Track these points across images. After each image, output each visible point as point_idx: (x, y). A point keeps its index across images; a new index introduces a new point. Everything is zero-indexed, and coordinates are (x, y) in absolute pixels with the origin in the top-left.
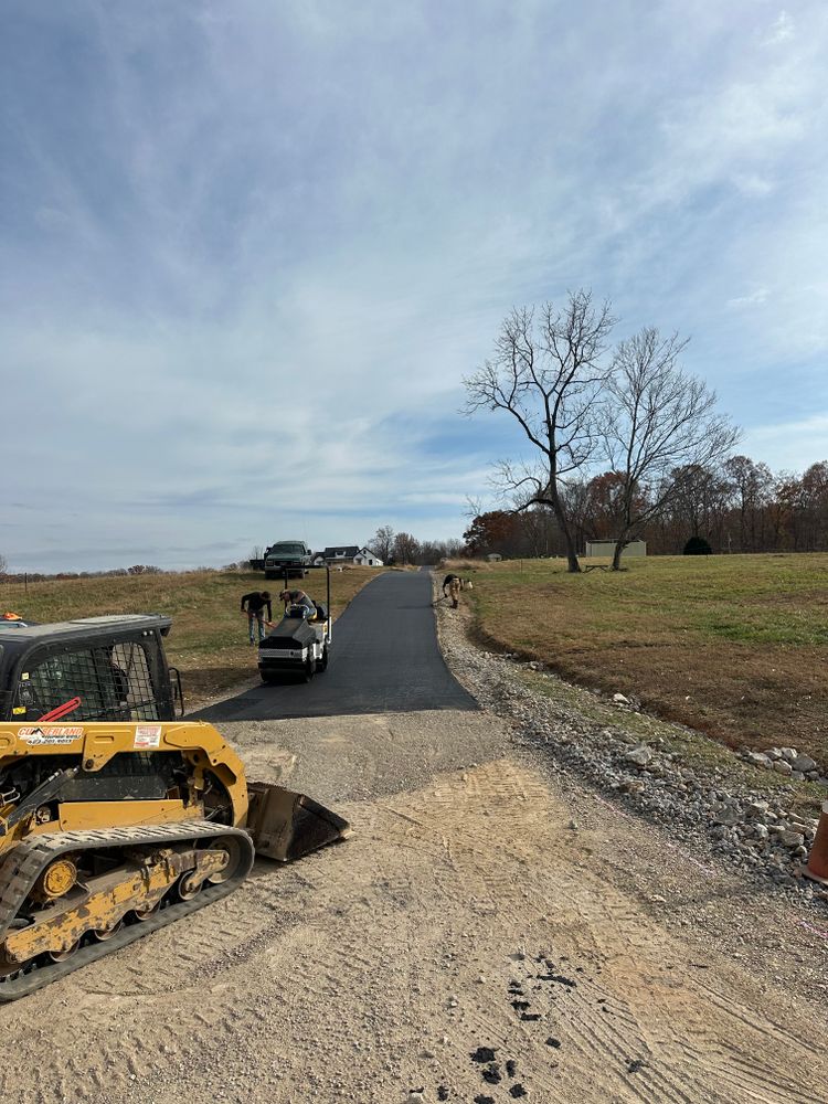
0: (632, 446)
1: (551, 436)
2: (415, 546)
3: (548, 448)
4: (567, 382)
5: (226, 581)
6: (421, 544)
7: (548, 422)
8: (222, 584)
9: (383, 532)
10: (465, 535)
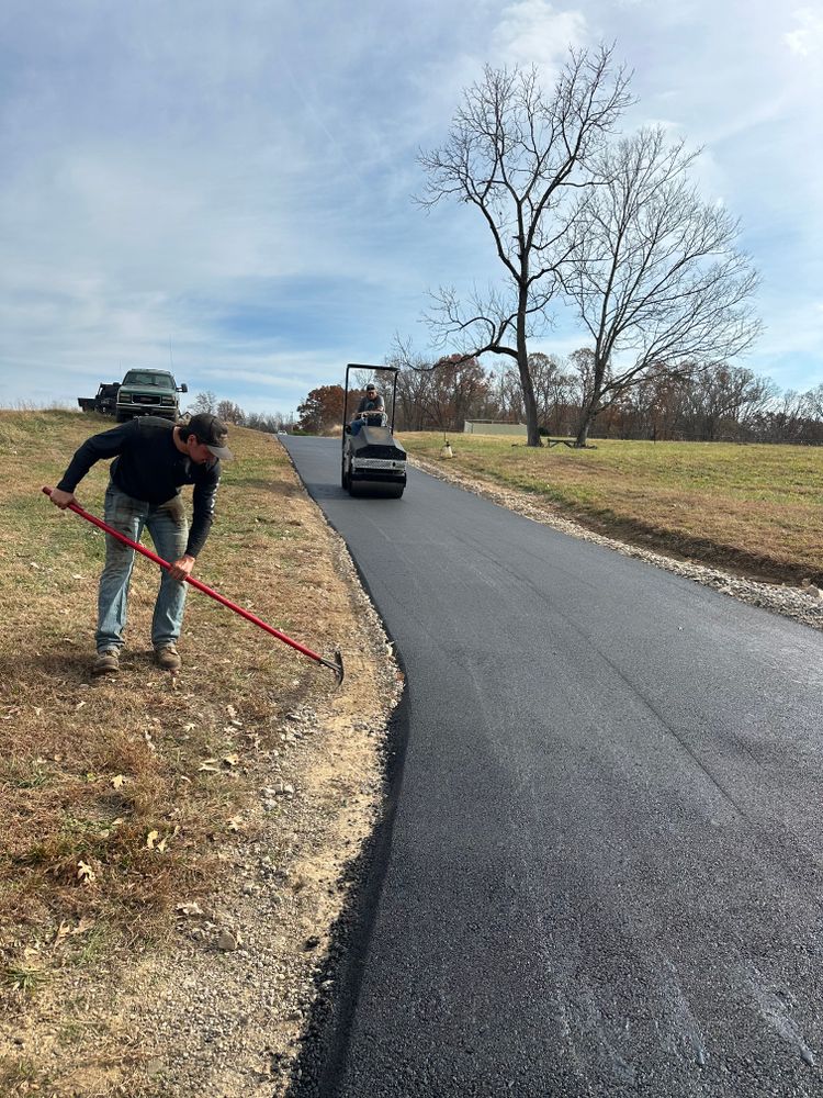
0: (609, 289)
1: (523, 257)
2: (240, 417)
3: (519, 272)
4: (557, 182)
5: (54, 419)
6: (247, 415)
7: (520, 238)
8: (52, 424)
9: (205, 399)
10: (299, 409)
